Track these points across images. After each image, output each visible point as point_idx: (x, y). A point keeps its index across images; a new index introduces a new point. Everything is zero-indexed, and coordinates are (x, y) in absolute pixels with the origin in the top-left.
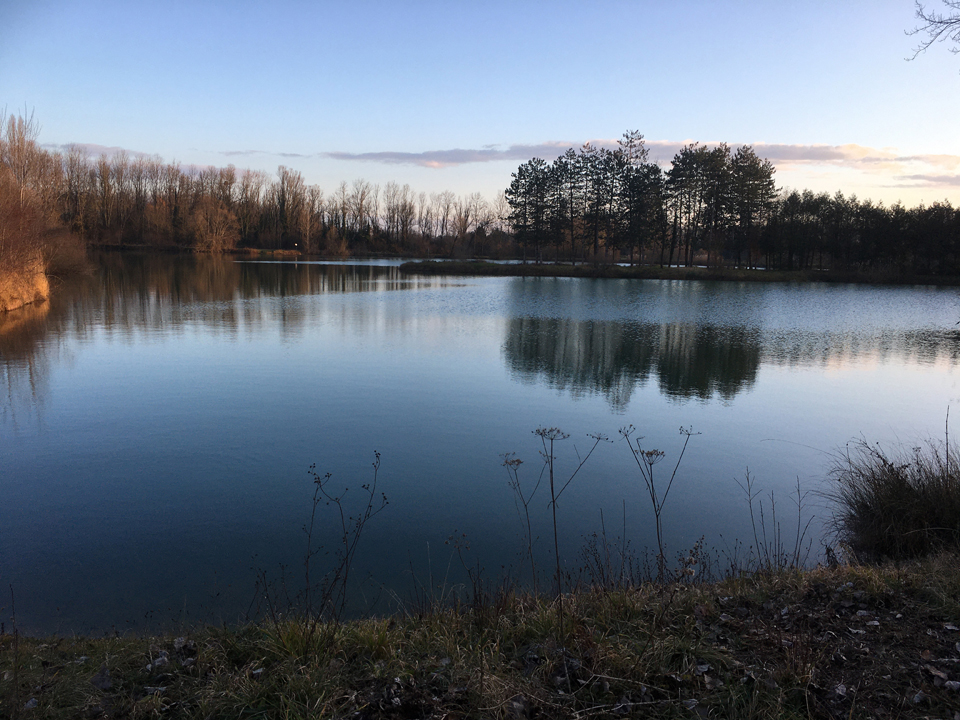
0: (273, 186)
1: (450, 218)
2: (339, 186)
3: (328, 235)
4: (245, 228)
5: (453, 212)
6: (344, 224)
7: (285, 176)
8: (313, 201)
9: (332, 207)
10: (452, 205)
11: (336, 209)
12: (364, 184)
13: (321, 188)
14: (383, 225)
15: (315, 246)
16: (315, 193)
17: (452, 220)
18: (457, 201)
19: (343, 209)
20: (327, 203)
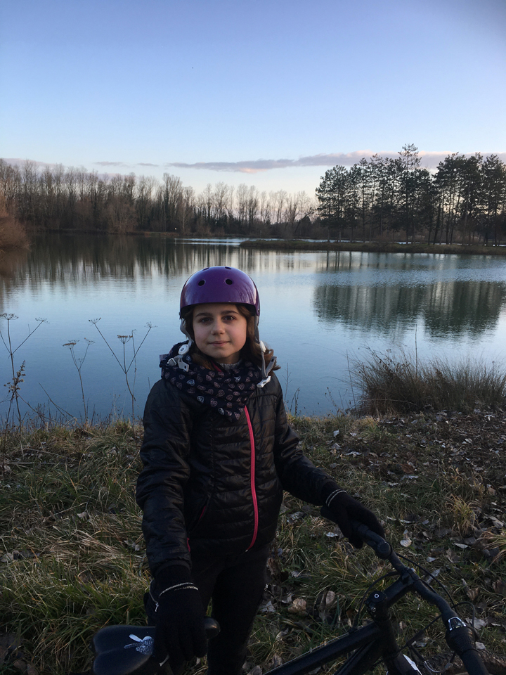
0: (161, 188)
1: (283, 210)
2: (206, 187)
3: (197, 222)
4: (141, 217)
5: (286, 205)
6: (209, 214)
7: (168, 180)
8: (188, 199)
9: (201, 202)
10: (284, 200)
11: (203, 204)
12: (224, 186)
13: (193, 189)
14: (236, 215)
15: (189, 229)
16: (189, 192)
17: (285, 211)
18: (288, 197)
19: (209, 204)
20: (198, 199)
